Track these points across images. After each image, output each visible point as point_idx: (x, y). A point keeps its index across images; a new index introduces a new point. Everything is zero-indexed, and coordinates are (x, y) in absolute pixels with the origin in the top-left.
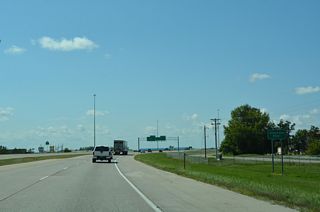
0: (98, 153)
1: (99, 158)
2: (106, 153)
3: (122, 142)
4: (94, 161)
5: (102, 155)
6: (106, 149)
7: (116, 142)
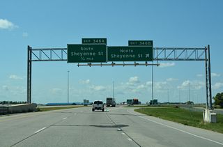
0: (96, 105)
1: (96, 108)
2: (100, 106)
3: (111, 99)
4: (93, 110)
5: (98, 106)
6: (101, 103)
7: (107, 99)
